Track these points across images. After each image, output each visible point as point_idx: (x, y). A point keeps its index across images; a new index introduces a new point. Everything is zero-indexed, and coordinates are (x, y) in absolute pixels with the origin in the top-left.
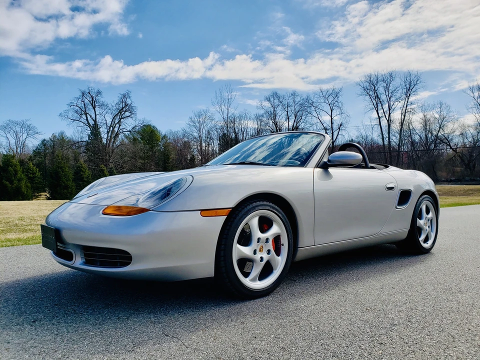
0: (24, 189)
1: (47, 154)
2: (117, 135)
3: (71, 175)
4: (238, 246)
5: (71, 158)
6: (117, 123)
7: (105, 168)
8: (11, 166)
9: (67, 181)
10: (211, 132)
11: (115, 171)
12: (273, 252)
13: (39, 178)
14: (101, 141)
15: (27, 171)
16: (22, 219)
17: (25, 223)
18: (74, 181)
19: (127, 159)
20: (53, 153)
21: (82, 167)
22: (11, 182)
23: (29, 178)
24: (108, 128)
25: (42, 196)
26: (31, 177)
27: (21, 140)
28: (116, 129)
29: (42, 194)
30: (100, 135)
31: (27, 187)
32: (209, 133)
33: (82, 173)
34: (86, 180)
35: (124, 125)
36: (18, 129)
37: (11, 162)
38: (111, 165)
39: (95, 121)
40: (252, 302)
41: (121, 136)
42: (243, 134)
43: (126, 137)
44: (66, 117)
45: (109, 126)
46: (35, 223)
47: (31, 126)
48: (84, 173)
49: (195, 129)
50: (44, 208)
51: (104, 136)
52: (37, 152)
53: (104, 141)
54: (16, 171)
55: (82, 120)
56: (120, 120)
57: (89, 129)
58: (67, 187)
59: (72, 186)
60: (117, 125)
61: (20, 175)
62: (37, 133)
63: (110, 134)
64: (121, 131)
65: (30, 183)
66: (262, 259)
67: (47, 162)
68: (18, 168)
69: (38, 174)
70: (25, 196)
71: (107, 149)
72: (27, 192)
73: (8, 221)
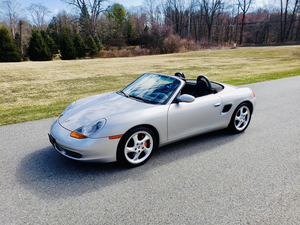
0: (46, 52)
1: (57, 27)
2: (98, 13)
3: (72, 42)
4: (128, 148)
5: (72, 29)
6: (97, 5)
7: (92, 38)
8: (38, 38)
9: (70, 46)
10: (159, 7)
11: (98, 39)
12: (145, 147)
13: (54, 45)
14: (88, 18)
15: (46, 40)
16: (46, 86)
17: (47, 90)
18: (75, 46)
19: (105, 30)
20: (60, 26)
21: (78, 37)
22: (39, 48)
23: (48, 45)
24: (92, 8)
25: (57, 56)
26: (49, 44)
27: (40, 17)
28: (97, 9)
29: (57, 55)
30: (88, 13)
31: (48, 50)
32: (158, 8)
33: (78, 41)
34: (81, 45)
35: (102, 6)
36: (38, 10)
37: (37, 35)
38: (96, 35)
39: (84, 3)
40: (134, 169)
41: (101, 14)
42: (181, 8)
43: (104, 14)
44: (65, 1)
45: (92, 7)
46: (53, 90)
47: (45, 7)
48: (80, 41)
49: (148, 7)
50: (57, 72)
51: (90, 14)
52: (51, 26)
53: (90, 17)
54: (40, 41)
55: (75, 3)
56: (99, 3)
57: (80, 10)
58: (70, 50)
59: (74, 49)
60: (98, 6)
61: (43, 43)
62: (49, 12)
63: (93, 12)
64: (100, 10)
65: (49, 48)
66: (139, 151)
67: (58, 32)
68: (42, 38)
69: (53, 42)
70: (47, 56)
71: (92, 23)
72: (48, 54)
73: (39, 88)
